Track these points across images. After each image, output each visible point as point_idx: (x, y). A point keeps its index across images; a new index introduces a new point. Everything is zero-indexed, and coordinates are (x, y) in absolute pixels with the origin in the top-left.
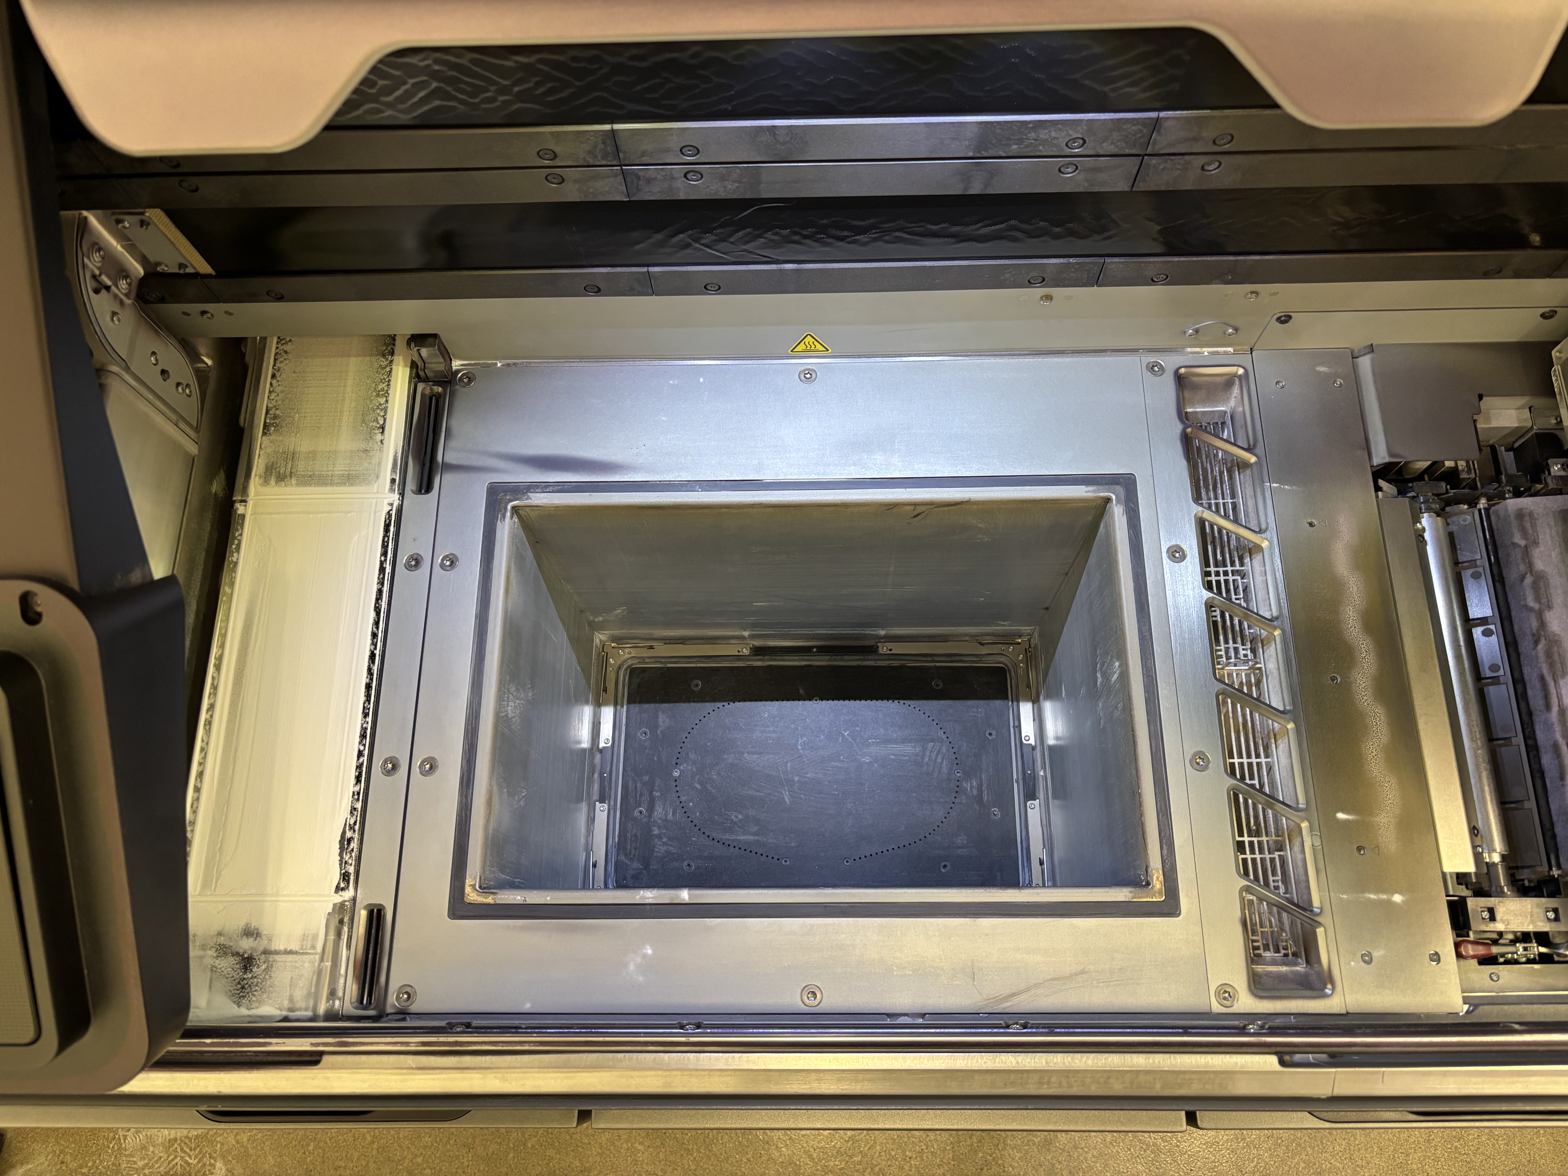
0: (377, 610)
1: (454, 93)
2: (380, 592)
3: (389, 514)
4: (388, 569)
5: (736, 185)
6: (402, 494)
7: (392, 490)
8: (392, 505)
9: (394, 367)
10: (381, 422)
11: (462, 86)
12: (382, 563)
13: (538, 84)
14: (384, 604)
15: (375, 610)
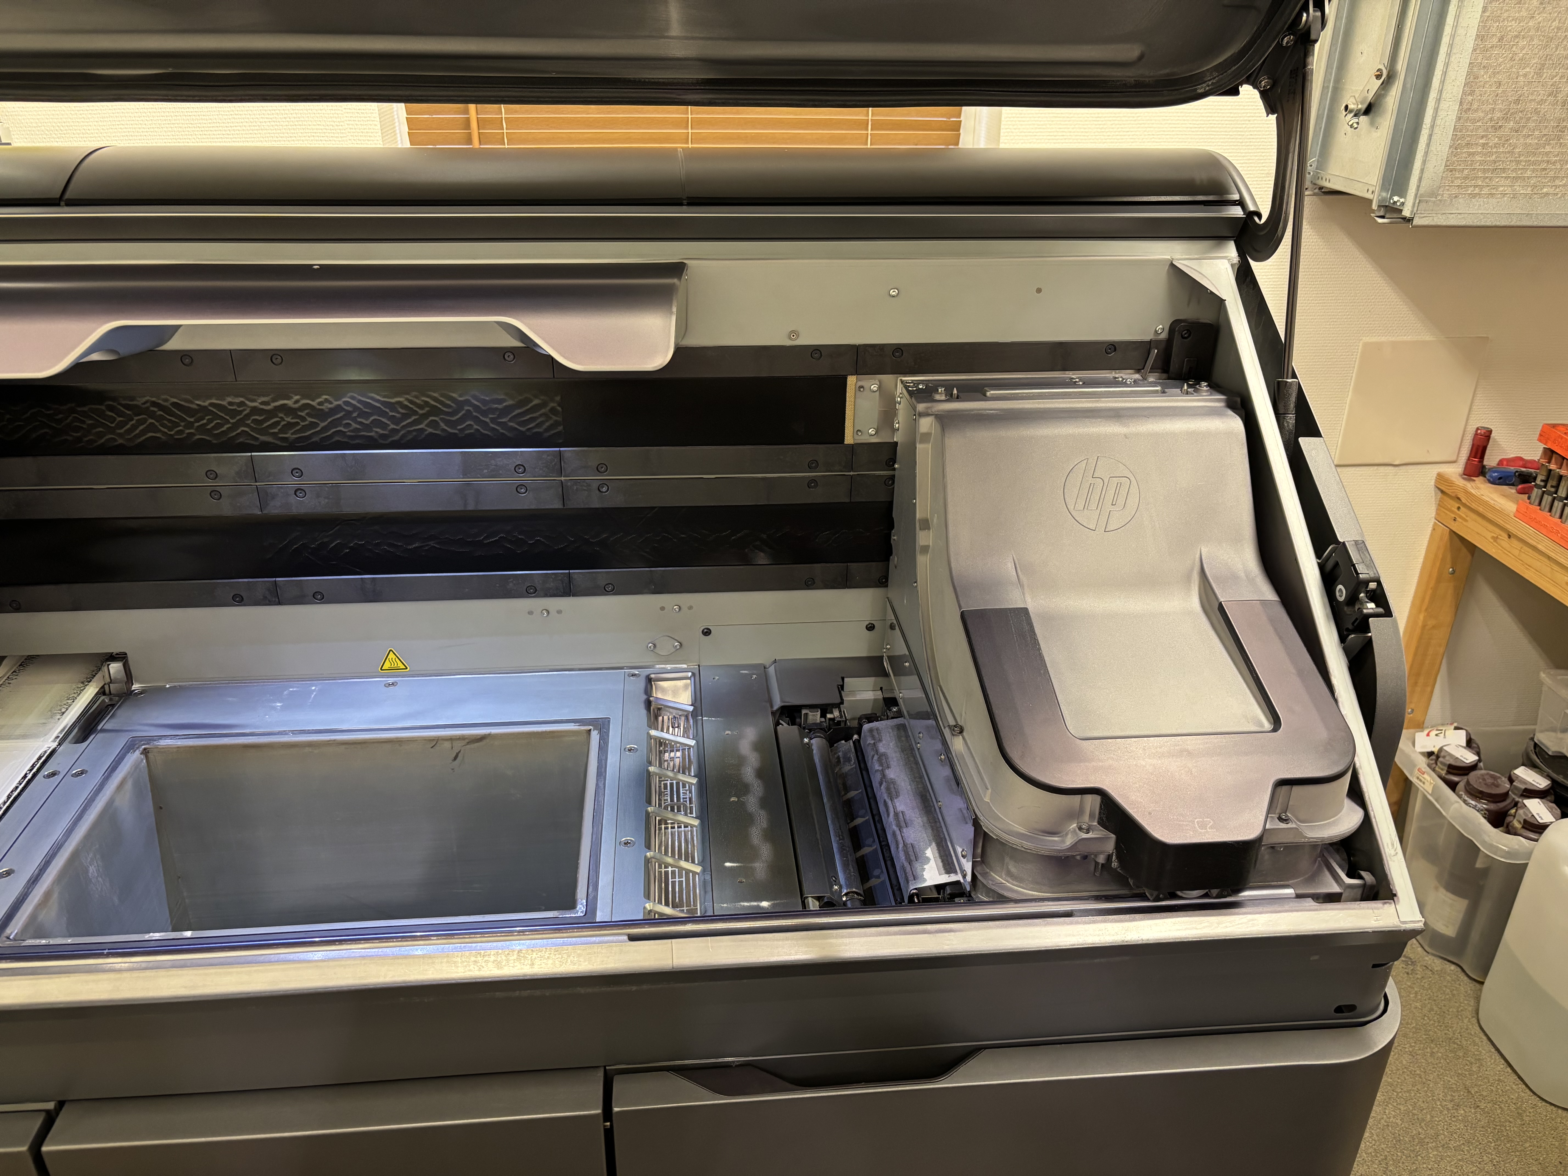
0: (9, 797)
1: (160, 428)
2: (17, 788)
3: (45, 752)
4: (29, 776)
5: (326, 500)
6: (60, 744)
7: (54, 741)
8: (50, 748)
9: (87, 687)
10: (63, 710)
11: (165, 422)
12: (26, 774)
13: (210, 421)
14: (16, 794)
15: (8, 796)
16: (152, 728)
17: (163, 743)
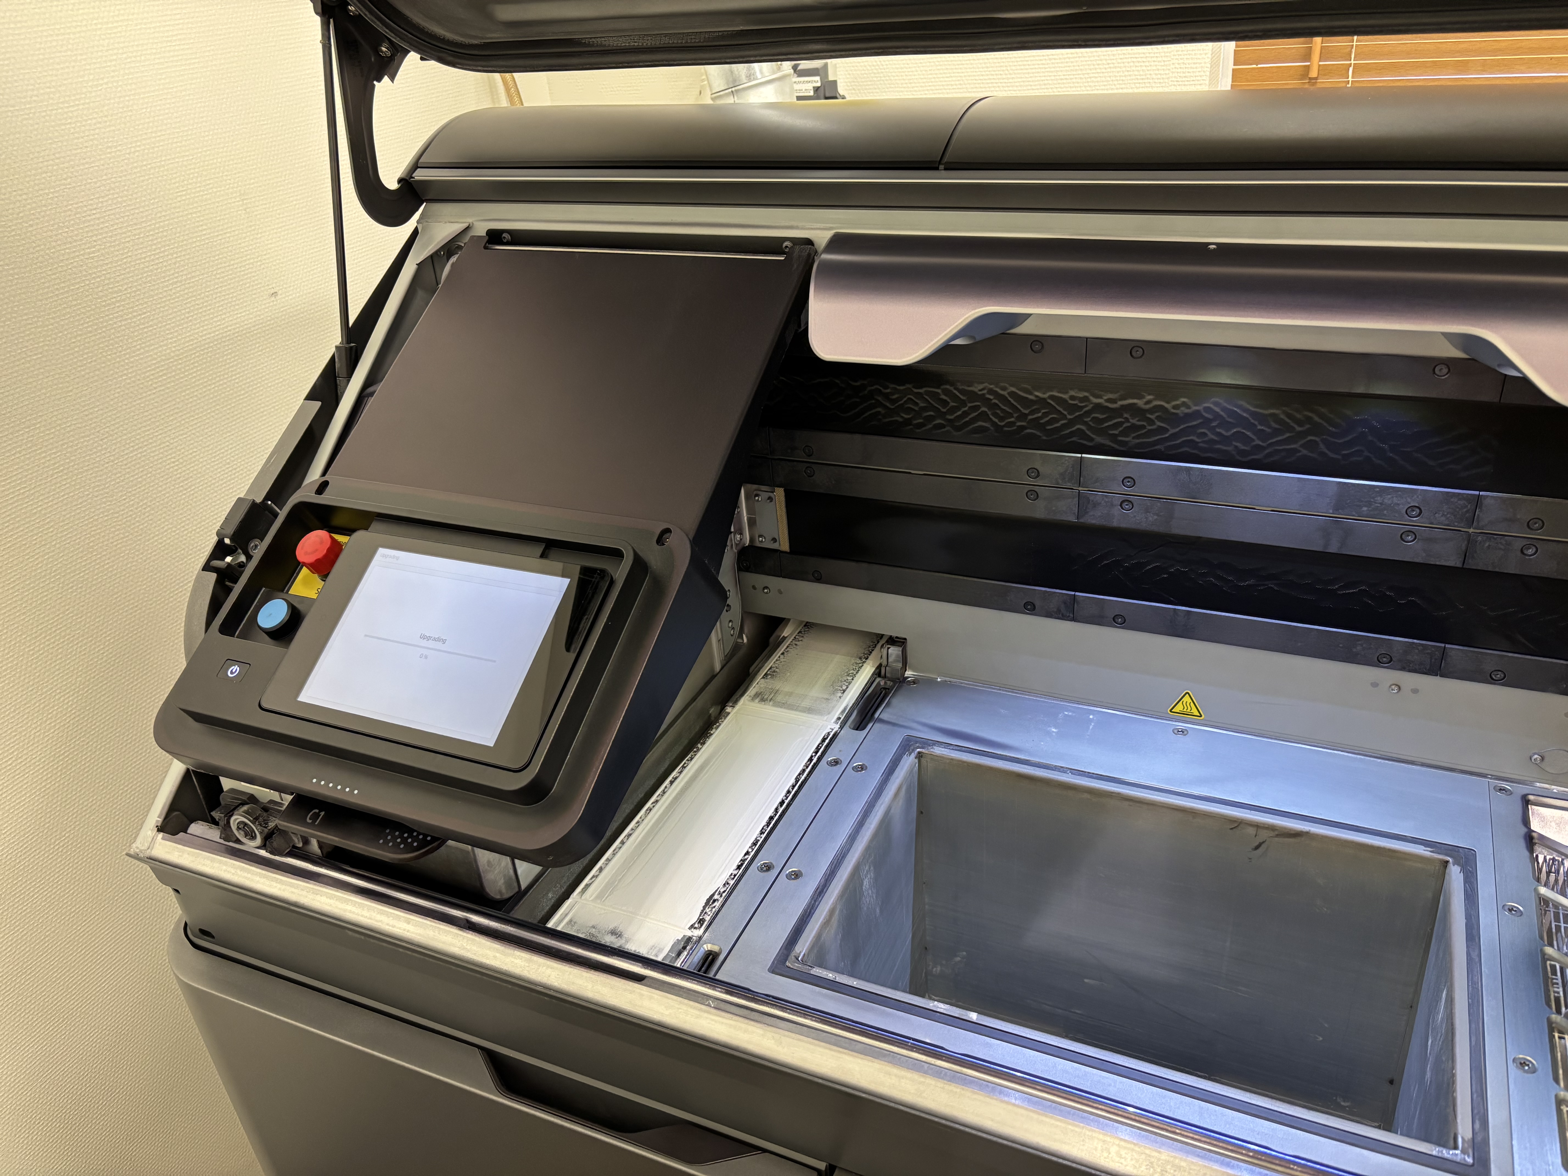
0: (797, 780)
1: (991, 417)
2: (804, 771)
3: (829, 734)
4: (815, 760)
6: (841, 727)
7: (836, 722)
8: (833, 729)
9: (865, 665)
10: (844, 688)
11: (998, 411)
12: (812, 756)
13: (1045, 415)
14: (803, 778)
16: (926, 729)
17: (938, 751)
